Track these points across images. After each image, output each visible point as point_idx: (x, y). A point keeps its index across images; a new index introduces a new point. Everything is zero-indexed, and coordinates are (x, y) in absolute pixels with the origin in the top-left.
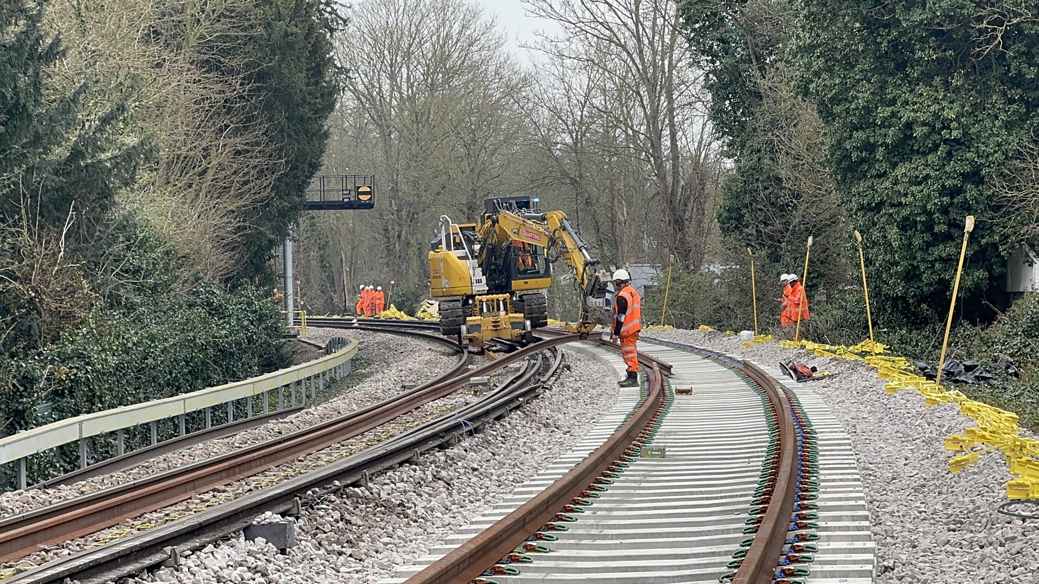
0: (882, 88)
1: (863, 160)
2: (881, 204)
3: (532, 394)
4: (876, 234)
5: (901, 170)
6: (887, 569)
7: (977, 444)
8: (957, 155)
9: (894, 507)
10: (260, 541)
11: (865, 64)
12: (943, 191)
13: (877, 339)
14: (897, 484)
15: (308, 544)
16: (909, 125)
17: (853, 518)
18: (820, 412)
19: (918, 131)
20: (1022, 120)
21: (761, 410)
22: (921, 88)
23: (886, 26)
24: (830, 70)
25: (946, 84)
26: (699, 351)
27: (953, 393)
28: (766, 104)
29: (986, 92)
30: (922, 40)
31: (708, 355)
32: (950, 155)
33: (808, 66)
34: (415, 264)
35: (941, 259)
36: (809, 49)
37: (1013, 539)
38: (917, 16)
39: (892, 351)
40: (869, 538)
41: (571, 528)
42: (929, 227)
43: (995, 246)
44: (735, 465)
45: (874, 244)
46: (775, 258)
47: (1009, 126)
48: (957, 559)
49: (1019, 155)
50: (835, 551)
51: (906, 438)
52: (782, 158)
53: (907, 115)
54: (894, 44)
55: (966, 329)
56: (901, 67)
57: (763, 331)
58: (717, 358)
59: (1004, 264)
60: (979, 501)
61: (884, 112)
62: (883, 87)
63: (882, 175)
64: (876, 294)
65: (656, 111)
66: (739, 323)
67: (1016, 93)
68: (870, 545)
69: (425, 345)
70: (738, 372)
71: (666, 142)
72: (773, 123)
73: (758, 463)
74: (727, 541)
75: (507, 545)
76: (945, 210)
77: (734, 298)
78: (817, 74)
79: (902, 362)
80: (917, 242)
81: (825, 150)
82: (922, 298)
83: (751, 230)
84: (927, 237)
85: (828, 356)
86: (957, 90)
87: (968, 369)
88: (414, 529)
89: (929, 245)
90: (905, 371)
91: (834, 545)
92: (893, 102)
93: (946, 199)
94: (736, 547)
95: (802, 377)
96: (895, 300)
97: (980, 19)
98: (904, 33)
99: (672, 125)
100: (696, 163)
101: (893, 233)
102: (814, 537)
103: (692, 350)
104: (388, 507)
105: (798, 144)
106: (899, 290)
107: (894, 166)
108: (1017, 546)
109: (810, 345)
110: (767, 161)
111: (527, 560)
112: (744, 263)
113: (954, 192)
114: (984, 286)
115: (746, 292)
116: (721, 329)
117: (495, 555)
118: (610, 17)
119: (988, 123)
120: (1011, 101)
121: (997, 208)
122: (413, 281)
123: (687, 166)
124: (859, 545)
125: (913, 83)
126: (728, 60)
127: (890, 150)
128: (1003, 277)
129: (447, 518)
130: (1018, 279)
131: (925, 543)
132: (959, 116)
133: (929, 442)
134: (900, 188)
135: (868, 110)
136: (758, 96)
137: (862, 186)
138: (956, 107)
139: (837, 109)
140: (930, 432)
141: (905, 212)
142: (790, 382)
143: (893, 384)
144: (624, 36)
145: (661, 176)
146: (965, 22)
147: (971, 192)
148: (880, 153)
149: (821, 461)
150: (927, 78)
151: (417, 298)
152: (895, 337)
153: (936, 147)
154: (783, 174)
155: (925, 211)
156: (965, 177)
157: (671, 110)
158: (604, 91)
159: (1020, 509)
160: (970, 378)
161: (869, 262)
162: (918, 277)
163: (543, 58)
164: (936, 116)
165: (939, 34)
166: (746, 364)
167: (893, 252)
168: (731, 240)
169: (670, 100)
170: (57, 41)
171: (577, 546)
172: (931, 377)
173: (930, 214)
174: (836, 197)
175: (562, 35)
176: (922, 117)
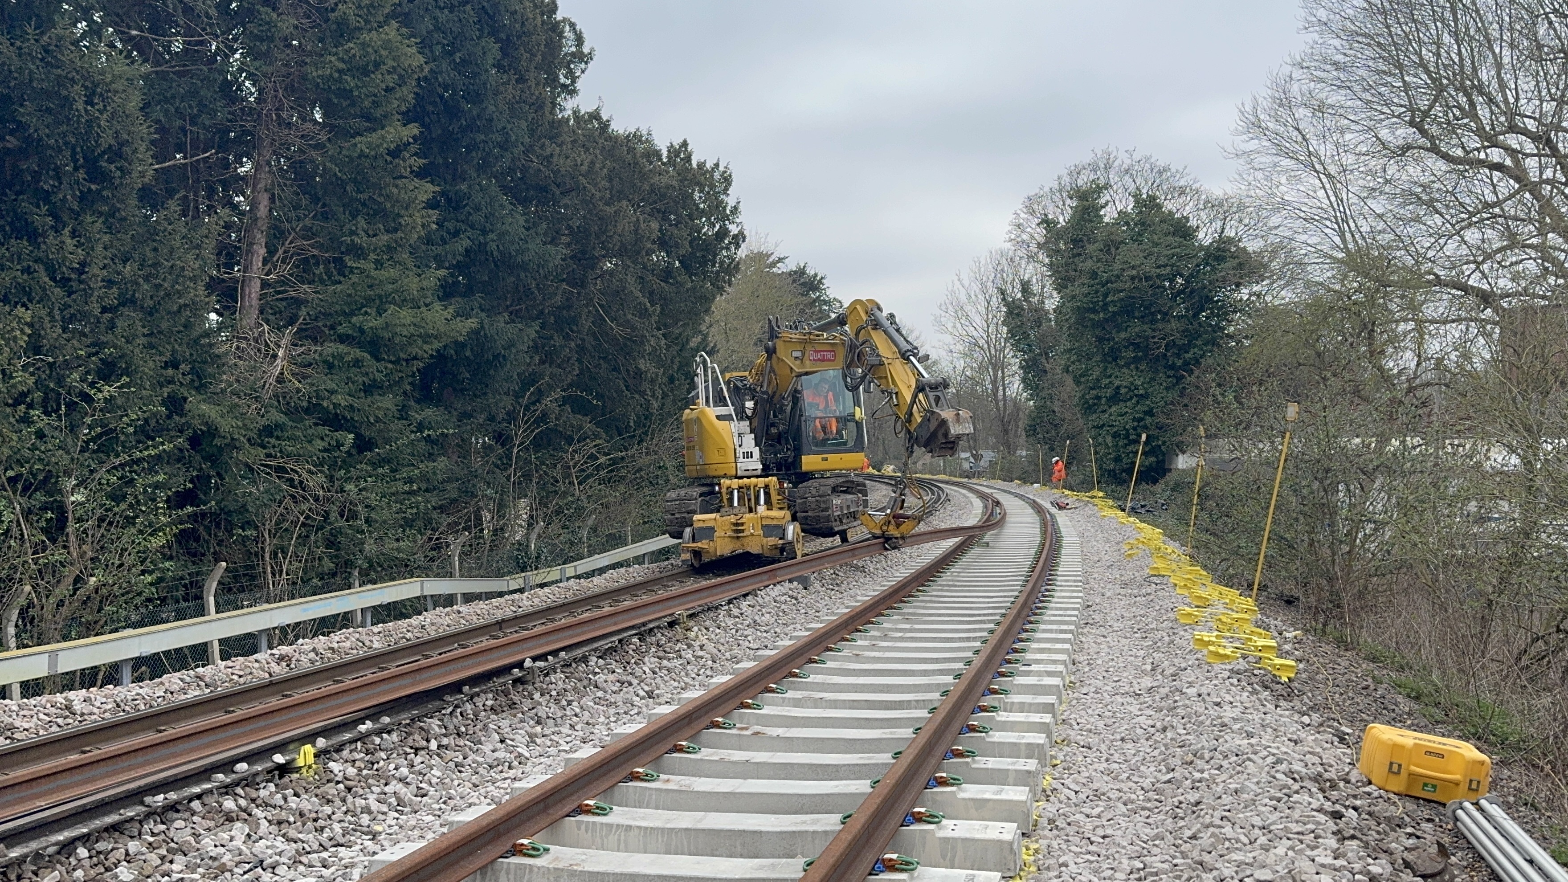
0: (1105, 370)
1: (1095, 404)
2: (1104, 425)
3: (930, 513)
4: (1100, 439)
5: (1113, 409)
6: (1089, 606)
7: (1140, 545)
8: (1141, 402)
9: (1096, 575)
10: (795, 583)
11: (1098, 358)
12: (1134, 419)
13: (1099, 490)
14: (1099, 564)
15: (817, 585)
16: (1118, 388)
17: (1075, 581)
18: (1067, 526)
19: (1123, 391)
20: (1174, 385)
21: (1038, 525)
22: (1125, 370)
23: (1108, 340)
24: (1080, 361)
25: (1137, 368)
26: (1012, 493)
27: (1132, 519)
28: (1049, 376)
29: (1157, 372)
30: (1125, 347)
31: (1016, 495)
32: (1138, 402)
33: (1069, 359)
34: (881, 448)
35: (1132, 452)
36: (1070, 351)
37: (1150, 594)
38: (1123, 335)
39: (1107, 496)
40: (1080, 591)
41: (940, 581)
42: (1127, 436)
43: (1159, 446)
44: (1022, 552)
45: (1100, 444)
46: (1052, 449)
47: (1167, 389)
48: (1122, 603)
49: (1172, 403)
50: (1063, 597)
51: (1108, 541)
52: (1056, 402)
53: (1117, 383)
54: (1112, 349)
55: (1144, 486)
56: (1115, 360)
57: (1044, 485)
58: (1021, 497)
59: (1164, 454)
60: (1136, 574)
61: (1105, 381)
62: (1106, 368)
63: (1104, 412)
64: (1100, 468)
65: (996, 378)
66: (1034, 480)
67: (1171, 373)
68: (1081, 594)
69: (883, 486)
70: (1030, 504)
71: (1001, 393)
72: (1053, 385)
73: (1033, 551)
74: (1013, 591)
75: (908, 589)
76: (1135, 429)
77: (1032, 467)
78: (1073, 363)
79: (1110, 502)
80: (1120, 443)
81: (1077, 399)
82: (1124, 471)
83: (1040, 436)
84: (1126, 441)
85: (1075, 498)
86: (1142, 371)
87: (1143, 506)
88: (868, 578)
89: (1126, 445)
90: (1111, 507)
91: (1063, 594)
92: (1110, 376)
93: (1136, 424)
94: (1016, 593)
95: (1061, 508)
96: (1110, 471)
97: (1154, 337)
98: (1116, 343)
99: (1004, 385)
100: (1015, 403)
101: (1109, 439)
102: (1054, 590)
103: (1010, 493)
104: (857, 568)
105: (1064, 396)
106: (1112, 467)
107: (1110, 407)
108: (1152, 597)
109: (1067, 492)
110: (1048, 403)
111: (917, 596)
112: (1036, 451)
113: (1140, 420)
114: (1154, 465)
115: (1037, 465)
116: (1025, 483)
117: (902, 593)
118: (975, 333)
119: (1157, 387)
120: (1169, 377)
121: (1160, 428)
122: (880, 456)
123: (1010, 404)
124: (1075, 594)
125: (1121, 367)
126: (1031, 355)
127: (1109, 400)
128: (1163, 461)
129: (884, 573)
130: (1170, 463)
131: (1108, 594)
132: (1143, 383)
133: (1118, 543)
134: (1113, 418)
135: (1098, 380)
136: (1045, 372)
137: (1094, 416)
138: (1142, 379)
139: (1082, 380)
140: (1119, 538)
141: (1115, 429)
142: (1054, 511)
143: (1105, 513)
144: (982, 342)
145: (998, 409)
146: (1147, 338)
147: (1148, 420)
148: (1103, 401)
149: (1063, 551)
150: (1127, 365)
151: (882, 464)
152: (1109, 489)
153: (1131, 398)
154: (1056, 409)
155: (1125, 428)
156: (1145, 413)
157: (1003, 378)
158: (972, 368)
159: (1155, 579)
160: (1143, 511)
161: (1096, 453)
162: (1121, 461)
163: (943, 353)
164: (1132, 383)
165: (1133, 344)
166: (1034, 501)
167: (1109, 448)
168: (1031, 439)
169: (1003, 373)
170: (715, 345)
171: (941, 590)
172: (1123, 510)
173: (1127, 430)
174: (1081, 422)
175: (952, 342)
176: (1124, 384)
